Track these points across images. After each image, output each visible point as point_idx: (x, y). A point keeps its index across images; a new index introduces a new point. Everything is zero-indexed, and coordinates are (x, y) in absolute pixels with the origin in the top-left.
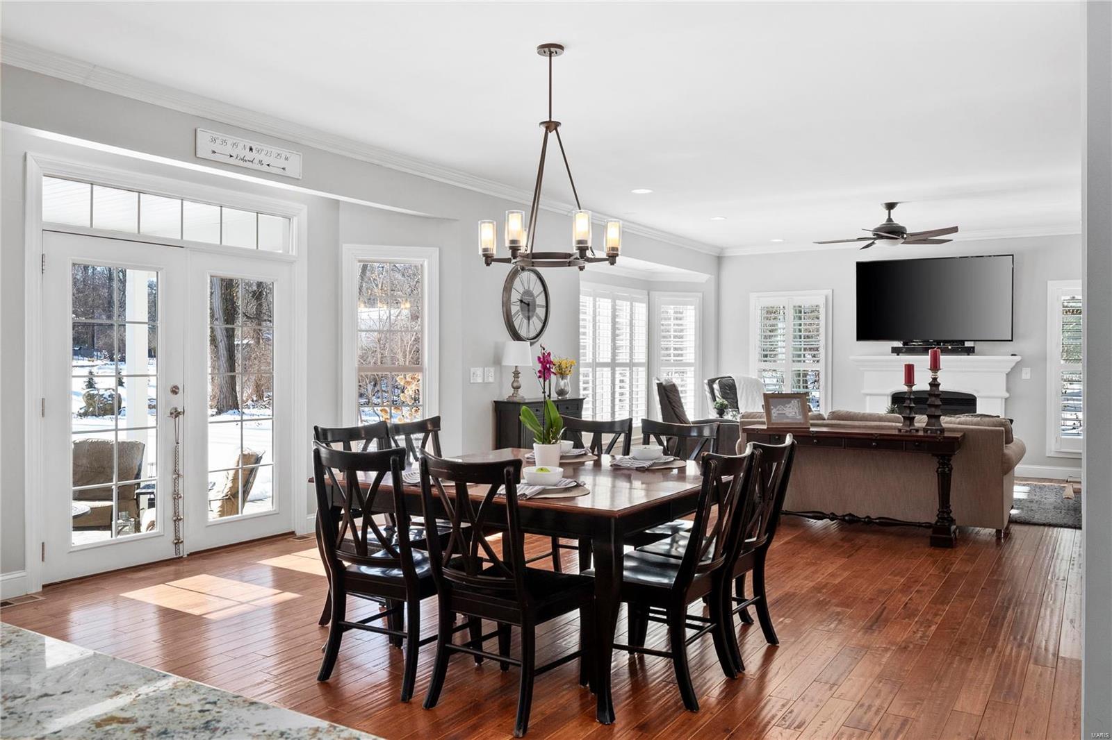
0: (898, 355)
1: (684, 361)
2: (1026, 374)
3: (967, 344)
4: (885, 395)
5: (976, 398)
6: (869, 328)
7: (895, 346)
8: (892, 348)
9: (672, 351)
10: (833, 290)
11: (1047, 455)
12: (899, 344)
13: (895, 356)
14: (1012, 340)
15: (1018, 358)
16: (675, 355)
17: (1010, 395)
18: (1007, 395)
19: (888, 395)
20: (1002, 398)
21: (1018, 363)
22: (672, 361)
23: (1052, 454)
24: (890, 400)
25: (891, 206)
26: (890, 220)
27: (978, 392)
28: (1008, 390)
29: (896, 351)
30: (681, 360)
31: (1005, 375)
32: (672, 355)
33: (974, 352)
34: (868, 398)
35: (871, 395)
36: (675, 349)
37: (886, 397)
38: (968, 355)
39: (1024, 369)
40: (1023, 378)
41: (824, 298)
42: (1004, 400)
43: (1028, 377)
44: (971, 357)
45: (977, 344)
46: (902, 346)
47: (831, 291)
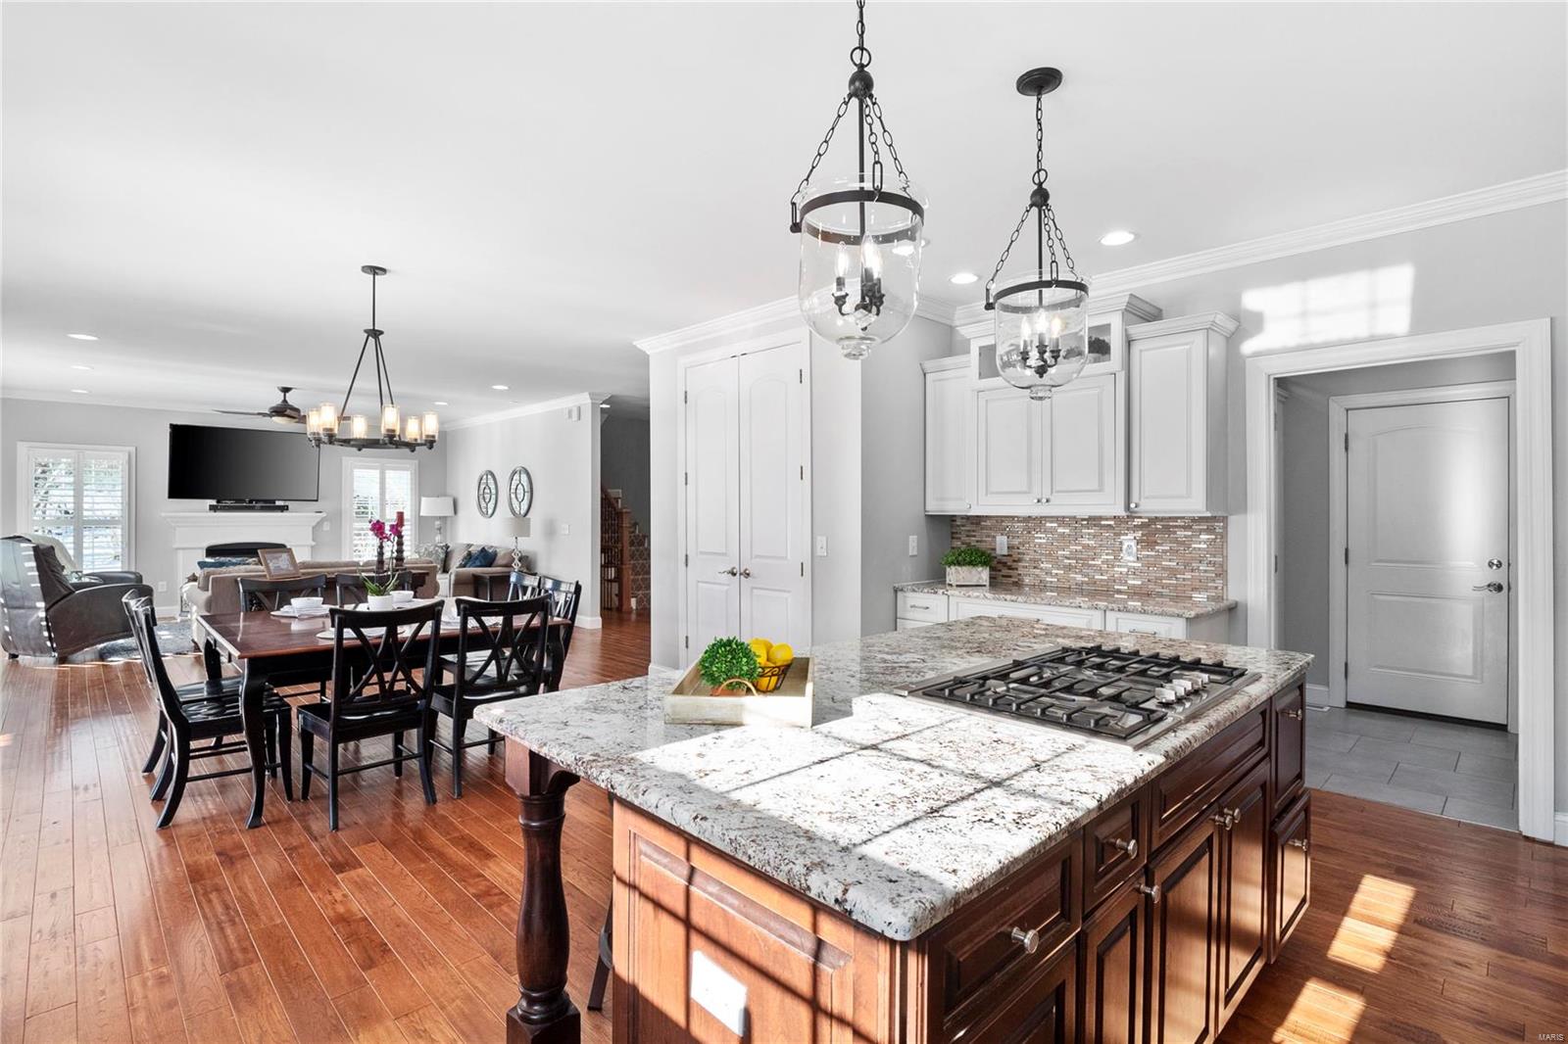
2: (326, 527)
3: (278, 503)
4: (199, 549)
6: (182, 485)
7: (212, 504)
8: (210, 506)
10: (137, 448)
12: (213, 502)
13: (213, 514)
14: (317, 501)
15: (323, 515)
18: (314, 543)
19: (201, 548)
20: (308, 546)
21: (321, 518)
24: (204, 551)
25: (286, 390)
26: (285, 401)
29: (213, 508)
31: (311, 529)
33: (287, 509)
34: (181, 553)
35: (184, 549)
38: (282, 512)
39: (324, 522)
40: (324, 530)
41: (127, 455)
42: (310, 548)
43: (328, 529)
44: (285, 514)
45: (287, 503)
46: (216, 504)
47: (134, 448)
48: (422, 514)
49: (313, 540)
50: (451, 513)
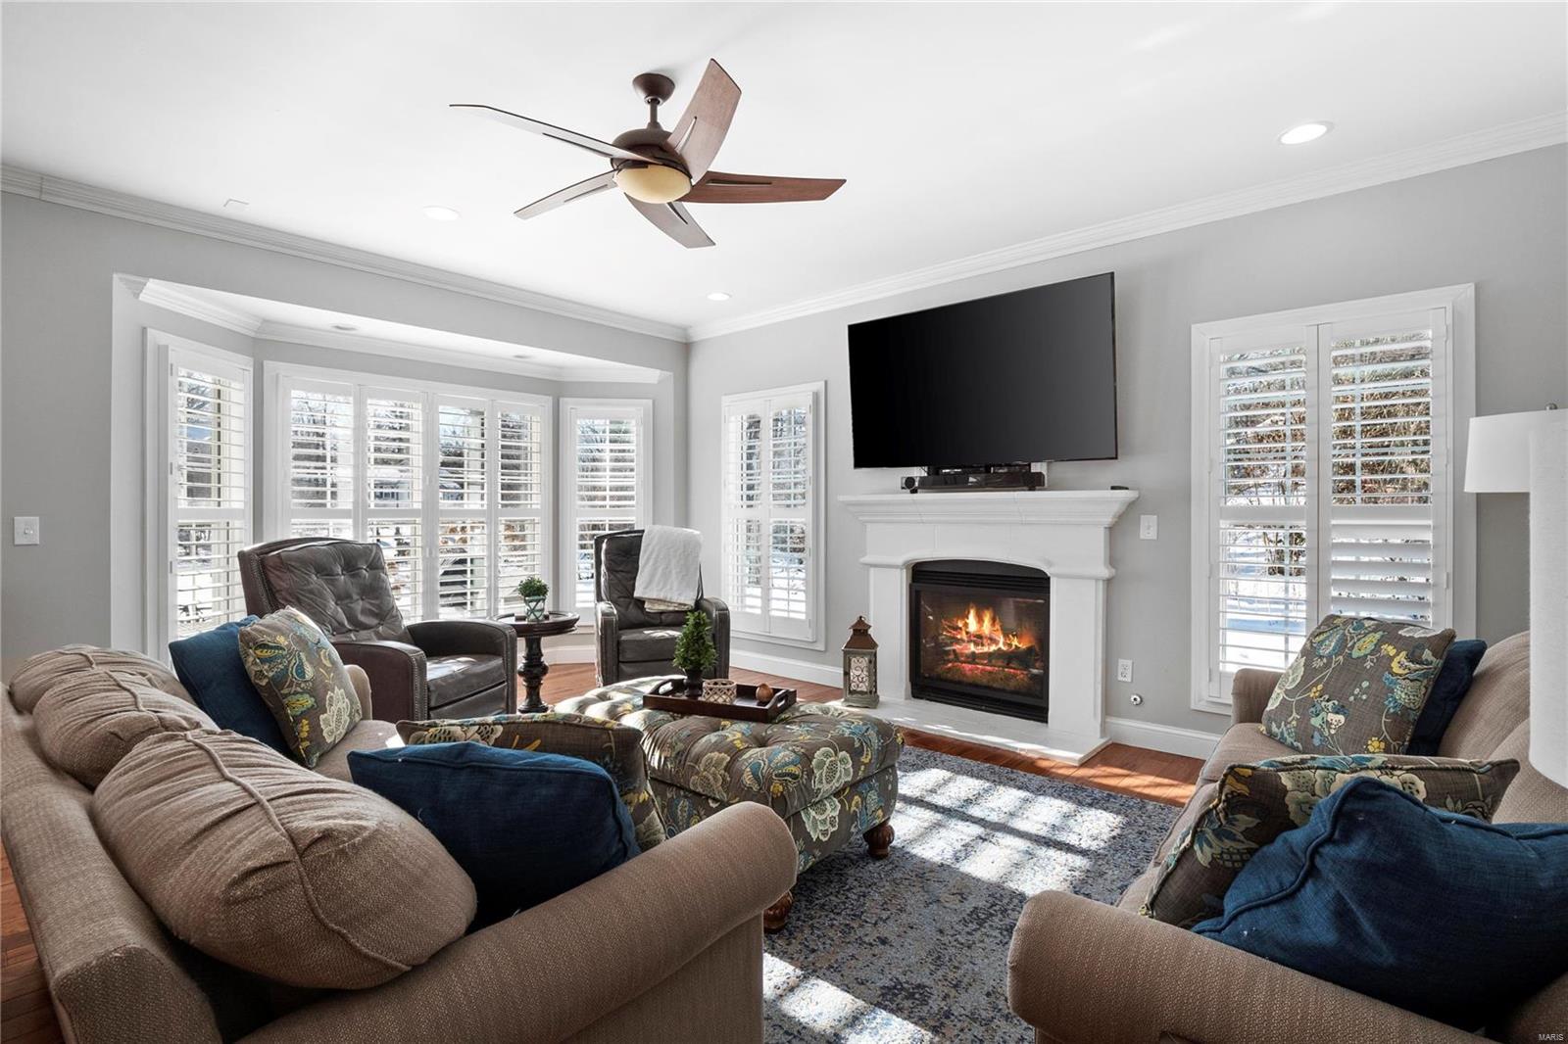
0: (916, 492)
2: (1148, 528)
4: (896, 567)
5: (1048, 579)
7: (912, 476)
10: (826, 383)
11: (1192, 706)
14: (1116, 458)
15: (1131, 494)
17: (1115, 572)
18: (1110, 573)
19: (904, 568)
20: (1097, 580)
21: (1132, 505)
23: (1200, 707)
24: (907, 575)
26: (654, 123)
27: (1050, 564)
28: (1112, 560)
29: (909, 484)
31: (1105, 531)
33: (1043, 483)
34: (872, 570)
35: (877, 566)
37: (899, 570)
39: (1142, 516)
40: (1142, 537)
41: (812, 396)
42: (1101, 584)
43: (1152, 534)
46: (926, 475)
47: (823, 383)
49: (1109, 563)
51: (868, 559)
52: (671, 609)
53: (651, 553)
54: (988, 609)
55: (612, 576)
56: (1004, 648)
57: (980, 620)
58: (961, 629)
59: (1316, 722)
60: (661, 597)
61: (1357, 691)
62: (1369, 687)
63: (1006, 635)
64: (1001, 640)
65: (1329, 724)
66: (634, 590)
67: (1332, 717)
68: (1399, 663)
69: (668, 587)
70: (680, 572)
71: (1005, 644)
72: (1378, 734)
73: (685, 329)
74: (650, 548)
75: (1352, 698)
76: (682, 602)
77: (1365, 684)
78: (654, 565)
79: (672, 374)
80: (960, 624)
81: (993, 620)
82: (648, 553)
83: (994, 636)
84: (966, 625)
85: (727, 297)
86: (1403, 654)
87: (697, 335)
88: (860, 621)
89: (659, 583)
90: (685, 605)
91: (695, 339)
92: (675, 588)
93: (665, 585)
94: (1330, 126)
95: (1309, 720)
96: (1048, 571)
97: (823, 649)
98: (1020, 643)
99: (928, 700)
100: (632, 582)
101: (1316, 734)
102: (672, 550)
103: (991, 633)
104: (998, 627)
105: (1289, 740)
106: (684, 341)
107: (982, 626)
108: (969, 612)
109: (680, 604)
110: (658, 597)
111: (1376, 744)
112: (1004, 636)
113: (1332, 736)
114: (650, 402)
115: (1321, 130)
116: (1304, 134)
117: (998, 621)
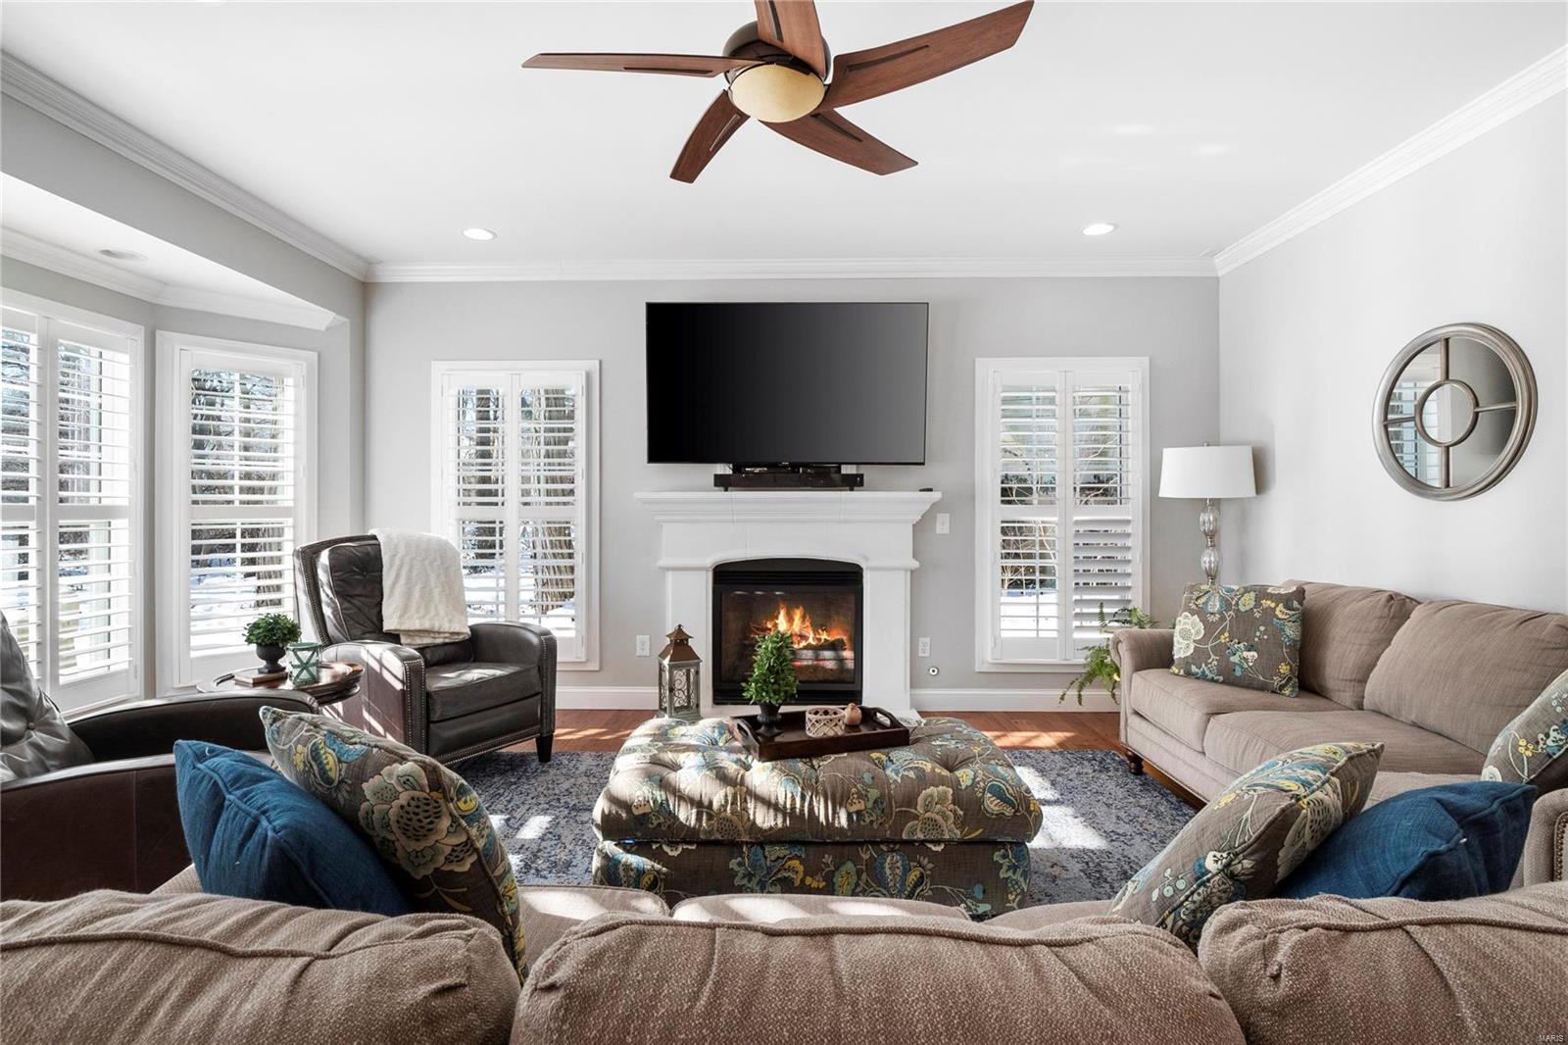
0: (726, 490)
1: (280, 504)
2: (942, 525)
3: (847, 470)
4: (700, 569)
5: (862, 571)
7: (719, 472)
8: (714, 477)
9: (237, 483)
10: (600, 362)
11: (977, 670)
12: (725, 469)
13: (721, 494)
14: (923, 464)
15: (936, 496)
16: (243, 490)
17: (921, 566)
18: (915, 564)
19: (706, 569)
20: (906, 570)
21: (934, 505)
22: (237, 503)
23: (984, 669)
24: (710, 575)
27: (866, 560)
28: (915, 553)
29: (722, 482)
30: (273, 502)
31: (910, 529)
32: (237, 489)
33: (861, 484)
34: (670, 575)
35: (675, 569)
36: (247, 476)
37: (705, 573)
38: (852, 490)
39: (938, 515)
40: (938, 532)
41: (585, 376)
42: (909, 573)
43: (946, 531)
44: (856, 494)
45: (863, 470)
46: (731, 472)
47: (598, 362)
48: (1165, 492)
49: (915, 556)
50: (1250, 491)
51: (663, 562)
52: (439, 641)
53: (399, 570)
54: (798, 608)
55: (346, 605)
56: (814, 643)
57: (790, 620)
58: (770, 629)
59: (1235, 659)
60: (427, 626)
61: (1258, 634)
62: (1266, 630)
63: (815, 631)
64: (811, 635)
65: (1246, 660)
66: (381, 620)
67: (1245, 654)
68: (1280, 611)
69: (433, 614)
70: (443, 591)
71: (814, 639)
72: (1284, 660)
73: (370, 264)
74: (397, 562)
75: (1256, 639)
76: (457, 630)
77: (1262, 628)
78: (406, 584)
79: (346, 320)
80: (769, 626)
81: (803, 618)
82: (395, 568)
83: (804, 633)
84: (776, 625)
85: (490, 236)
86: (1281, 605)
87: (386, 275)
88: (680, 630)
89: (418, 611)
90: (458, 634)
91: (382, 280)
92: (442, 613)
93: (427, 611)
94: (1116, 226)
95: (1228, 659)
96: (863, 565)
97: (597, 669)
98: (829, 636)
99: (732, 704)
100: (378, 609)
101: (1237, 668)
102: (427, 562)
103: (801, 630)
104: (808, 624)
105: (1210, 676)
106: (362, 280)
107: (792, 624)
108: (779, 613)
109: (453, 633)
110: (422, 628)
111: (1284, 667)
112: (814, 632)
113: (1251, 667)
114: (315, 355)
115: (1111, 228)
116: (1098, 229)
117: (808, 618)
